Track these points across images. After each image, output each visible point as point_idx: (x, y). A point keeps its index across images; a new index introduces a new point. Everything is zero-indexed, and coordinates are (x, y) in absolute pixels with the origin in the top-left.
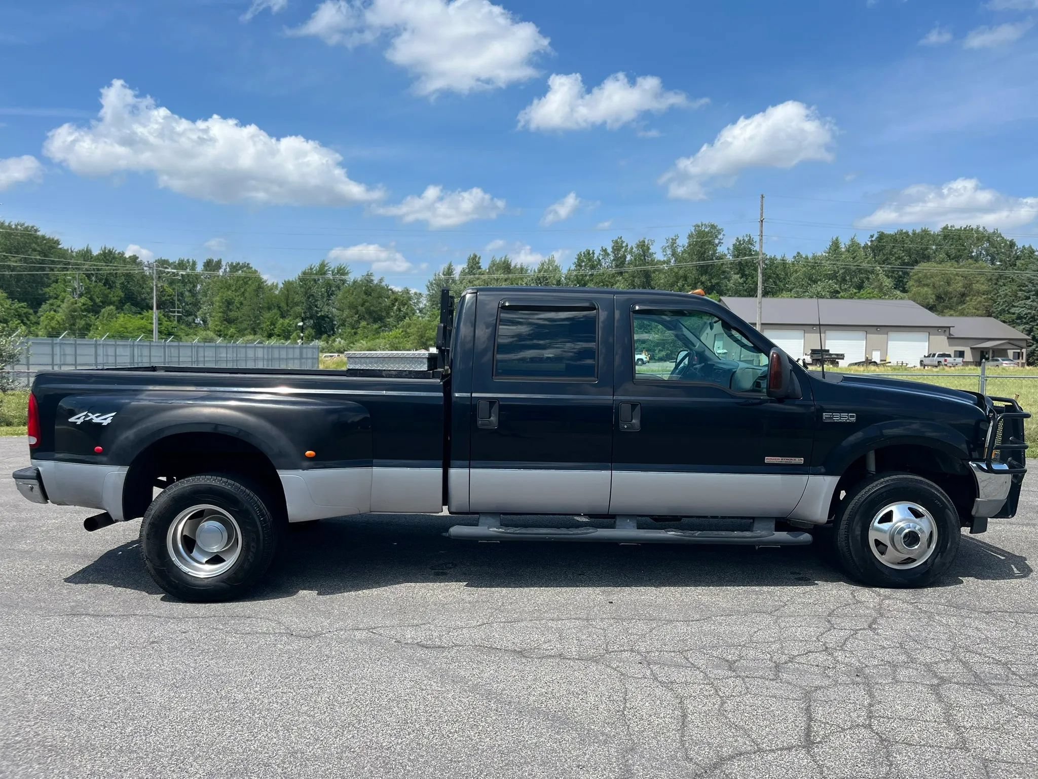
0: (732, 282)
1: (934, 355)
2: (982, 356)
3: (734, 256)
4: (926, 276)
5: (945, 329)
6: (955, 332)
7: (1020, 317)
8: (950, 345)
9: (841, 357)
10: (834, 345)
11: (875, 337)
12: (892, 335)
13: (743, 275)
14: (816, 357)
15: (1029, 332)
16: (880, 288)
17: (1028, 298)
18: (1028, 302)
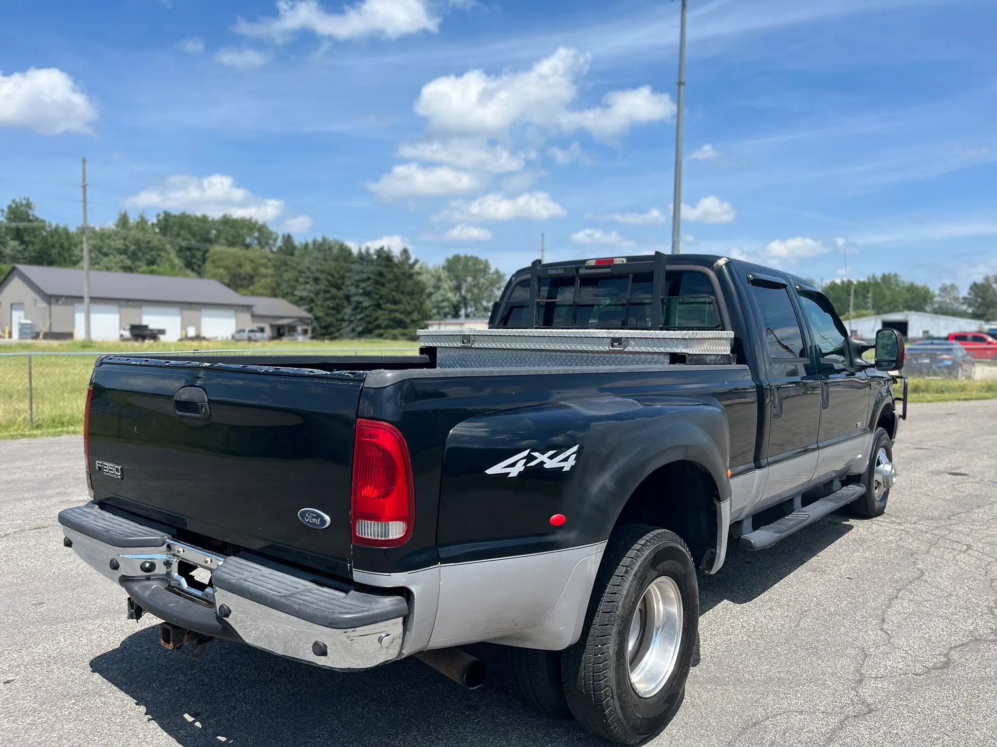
0: (8, 248)
1: (244, 331)
2: (279, 333)
3: (8, 219)
4: (220, 259)
5: (248, 308)
6: (257, 311)
7: (302, 298)
8: (254, 321)
9: (162, 332)
10: (152, 320)
11: (190, 314)
12: (205, 312)
13: (23, 242)
14: (136, 332)
15: (310, 310)
16: (173, 266)
17: (307, 283)
18: (308, 286)
